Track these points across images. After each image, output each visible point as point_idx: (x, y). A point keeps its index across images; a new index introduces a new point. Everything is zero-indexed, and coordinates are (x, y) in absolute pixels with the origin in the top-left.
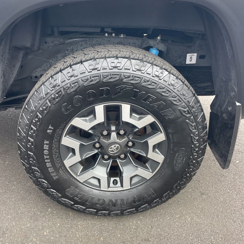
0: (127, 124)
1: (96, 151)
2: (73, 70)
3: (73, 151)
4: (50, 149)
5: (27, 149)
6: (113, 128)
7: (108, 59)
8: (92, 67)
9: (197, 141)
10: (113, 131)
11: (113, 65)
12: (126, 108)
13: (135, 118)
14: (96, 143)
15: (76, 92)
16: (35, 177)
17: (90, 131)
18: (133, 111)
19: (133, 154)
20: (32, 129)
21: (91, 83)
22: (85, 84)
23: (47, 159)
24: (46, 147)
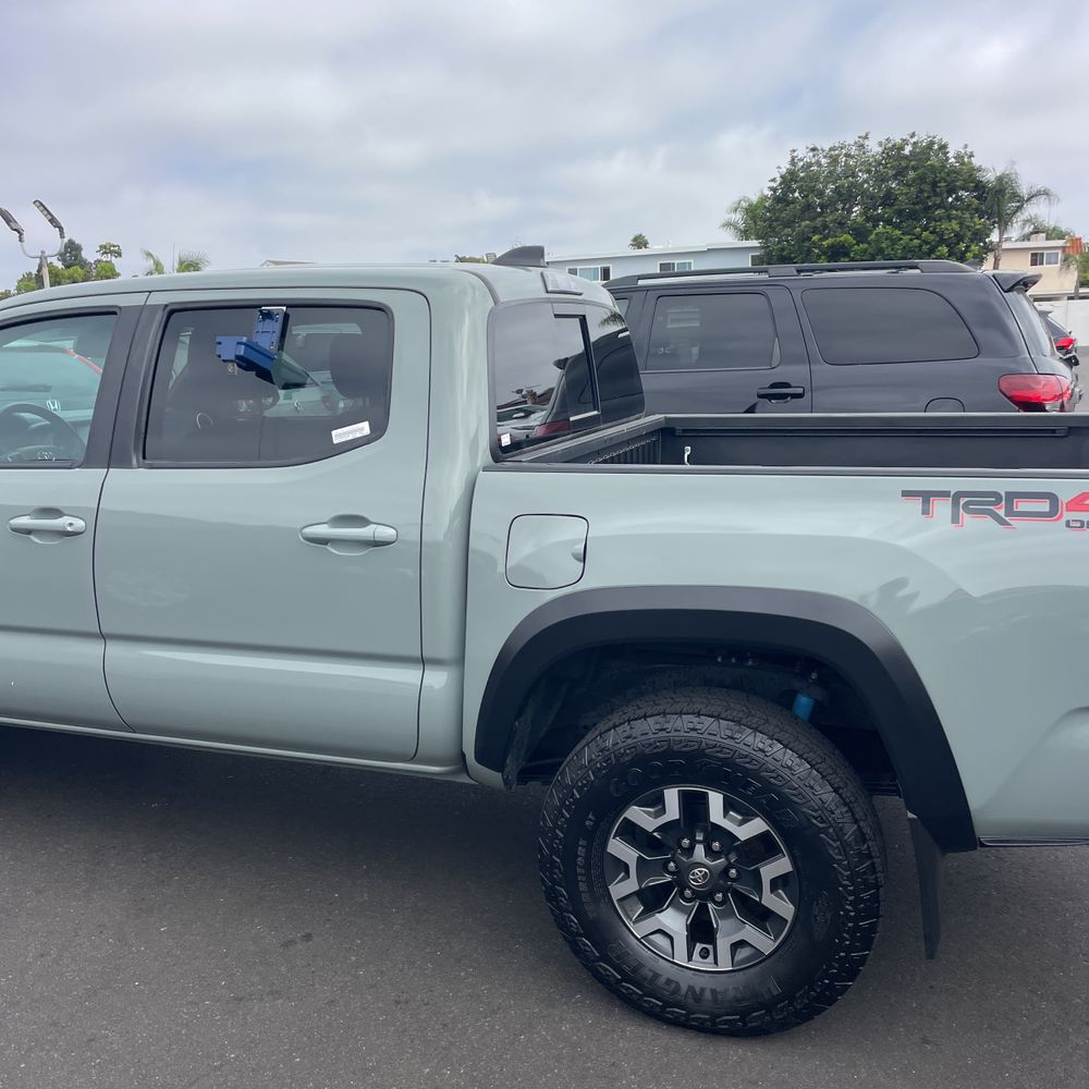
0: (716, 827)
1: (669, 878)
2: (631, 728)
3: (626, 868)
4: (587, 858)
5: (553, 851)
6: (700, 837)
7: (684, 716)
8: (658, 727)
9: (848, 878)
10: (700, 842)
11: (691, 725)
12: (716, 800)
13: (733, 820)
14: (668, 861)
15: (633, 763)
16: (559, 908)
17: (655, 834)
18: (728, 806)
19: (736, 893)
20: (563, 816)
21: (655, 751)
22: (647, 751)
23: (581, 874)
24: (581, 851)
